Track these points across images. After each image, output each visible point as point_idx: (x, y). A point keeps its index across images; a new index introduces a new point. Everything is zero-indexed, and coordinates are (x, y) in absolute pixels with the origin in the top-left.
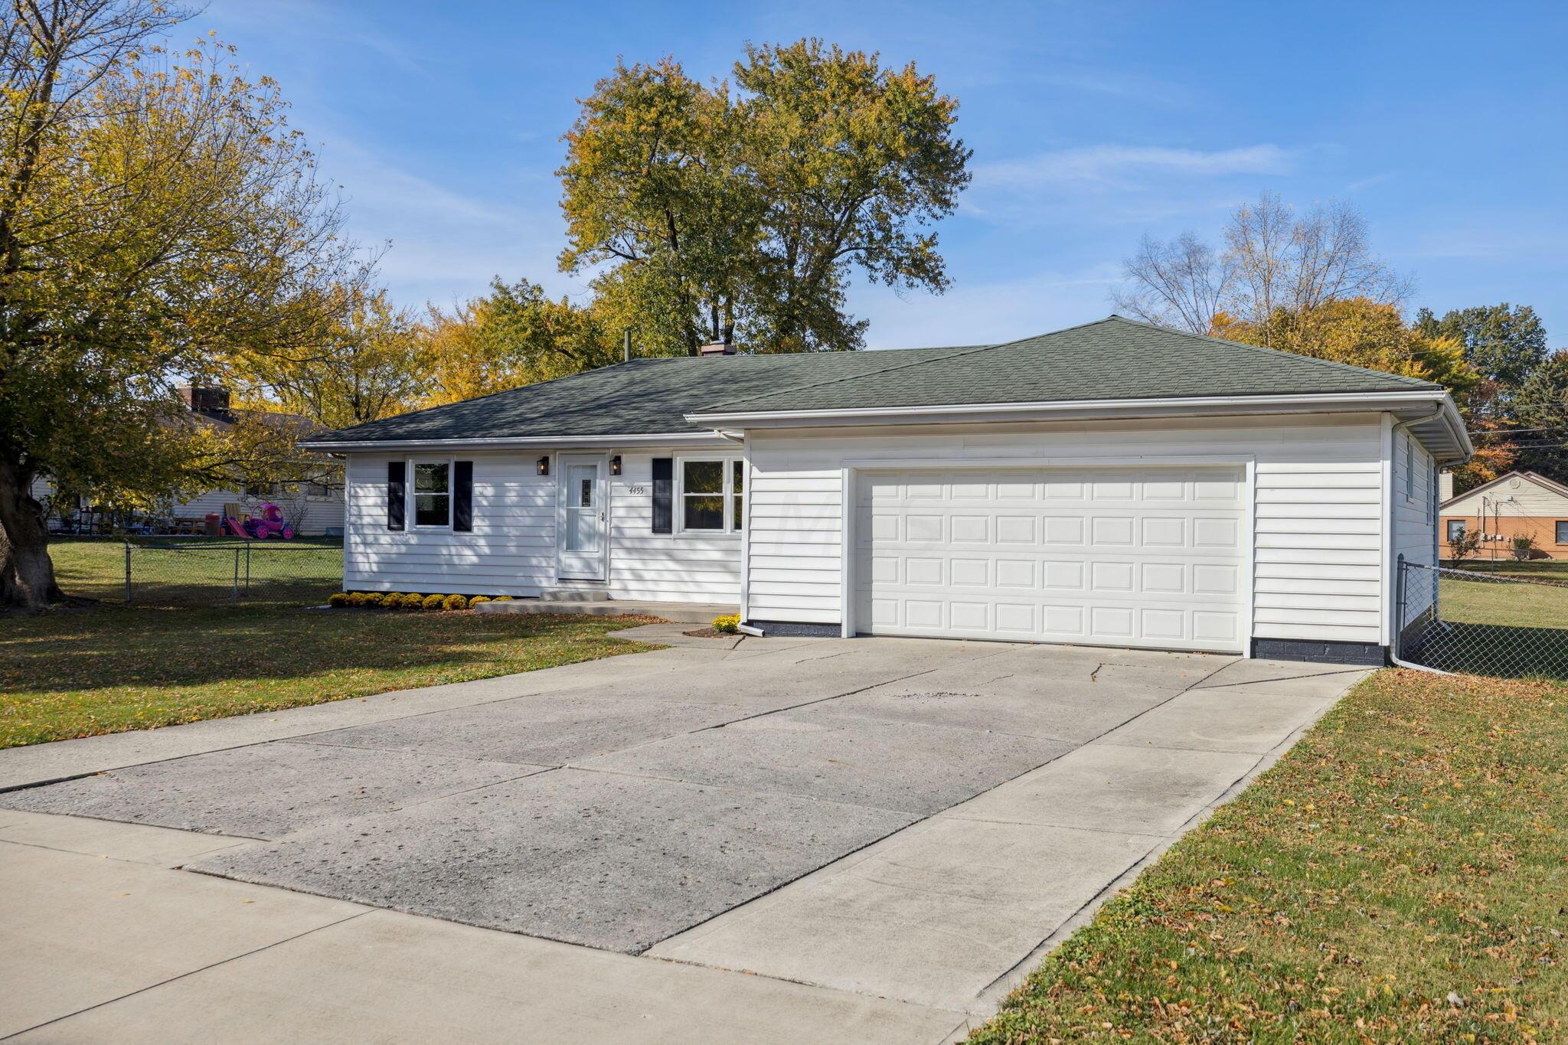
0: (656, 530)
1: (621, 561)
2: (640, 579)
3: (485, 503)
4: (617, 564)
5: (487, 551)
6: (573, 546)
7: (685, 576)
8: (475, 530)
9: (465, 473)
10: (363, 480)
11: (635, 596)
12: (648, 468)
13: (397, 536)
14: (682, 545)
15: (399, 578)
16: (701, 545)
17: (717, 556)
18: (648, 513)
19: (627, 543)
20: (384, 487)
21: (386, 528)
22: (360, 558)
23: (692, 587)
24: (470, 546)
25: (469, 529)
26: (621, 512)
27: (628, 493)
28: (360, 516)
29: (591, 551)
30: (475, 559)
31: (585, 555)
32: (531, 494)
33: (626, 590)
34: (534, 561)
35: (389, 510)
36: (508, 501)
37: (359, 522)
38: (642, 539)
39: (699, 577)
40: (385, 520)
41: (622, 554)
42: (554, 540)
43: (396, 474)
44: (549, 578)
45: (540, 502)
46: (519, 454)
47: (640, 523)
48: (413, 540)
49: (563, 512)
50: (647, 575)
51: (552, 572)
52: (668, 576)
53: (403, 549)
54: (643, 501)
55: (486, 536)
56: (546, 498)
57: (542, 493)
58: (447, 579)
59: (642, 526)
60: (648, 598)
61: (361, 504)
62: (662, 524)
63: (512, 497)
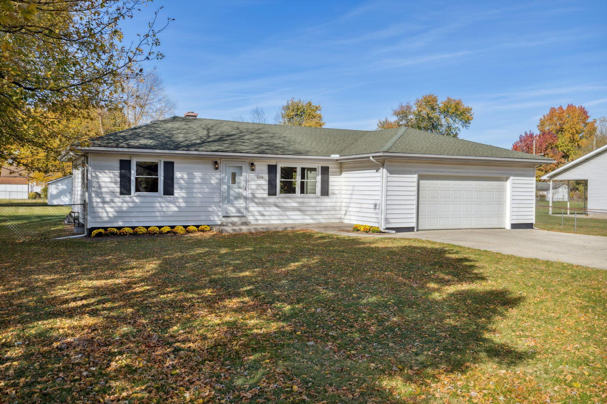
0: (269, 194)
1: (253, 208)
2: (263, 215)
3: (182, 182)
4: (251, 209)
5: (183, 205)
6: (230, 202)
7: (282, 213)
8: (176, 195)
9: (169, 167)
10: (102, 169)
11: (260, 222)
12: (266, 169)
13: (127, 198)
14: (280, 200)
15: (127, 219)
16: (288, 200)
17: (295, 205)
18: (266, 187)
19: (256, 200)
20: (117, 173)
21: (118, 194)
22: (100, 210)
23: (285, 217)
24: (174, 202)
25: (172, 194)
26: (254, 187)
27: (256, 179)
28: (100, 187)
29: (240, 203)
30: (176, 209)
31: (237, 205)
32: (208, 178)
33: (257, 220)
34: (210, 209)
35: (121, 185)
36: (195, 181)
37: (99, 191)
38: (264, 199)
39: (289, 213)
40: (118, 190)
41: (254, 205)
42: (221, 199)
43: (125, 165)
44: (218, 216)
45: (213, 182)
46: (201, 159)
47: (262, 191)
48: (137, 200)
49: (225, 187)
50: (265, 213)
51: (220, 214)
52: (275, 213)
53: (131, 205)
54: (264, 183)
55: (183, 197)
56: (216, 180)
57: (215, 178)
58: (159, 219)
59: (263, 193)
60: (266, 222)
61: (100, 181)
62: (272, 192)
63: (198, 180)
